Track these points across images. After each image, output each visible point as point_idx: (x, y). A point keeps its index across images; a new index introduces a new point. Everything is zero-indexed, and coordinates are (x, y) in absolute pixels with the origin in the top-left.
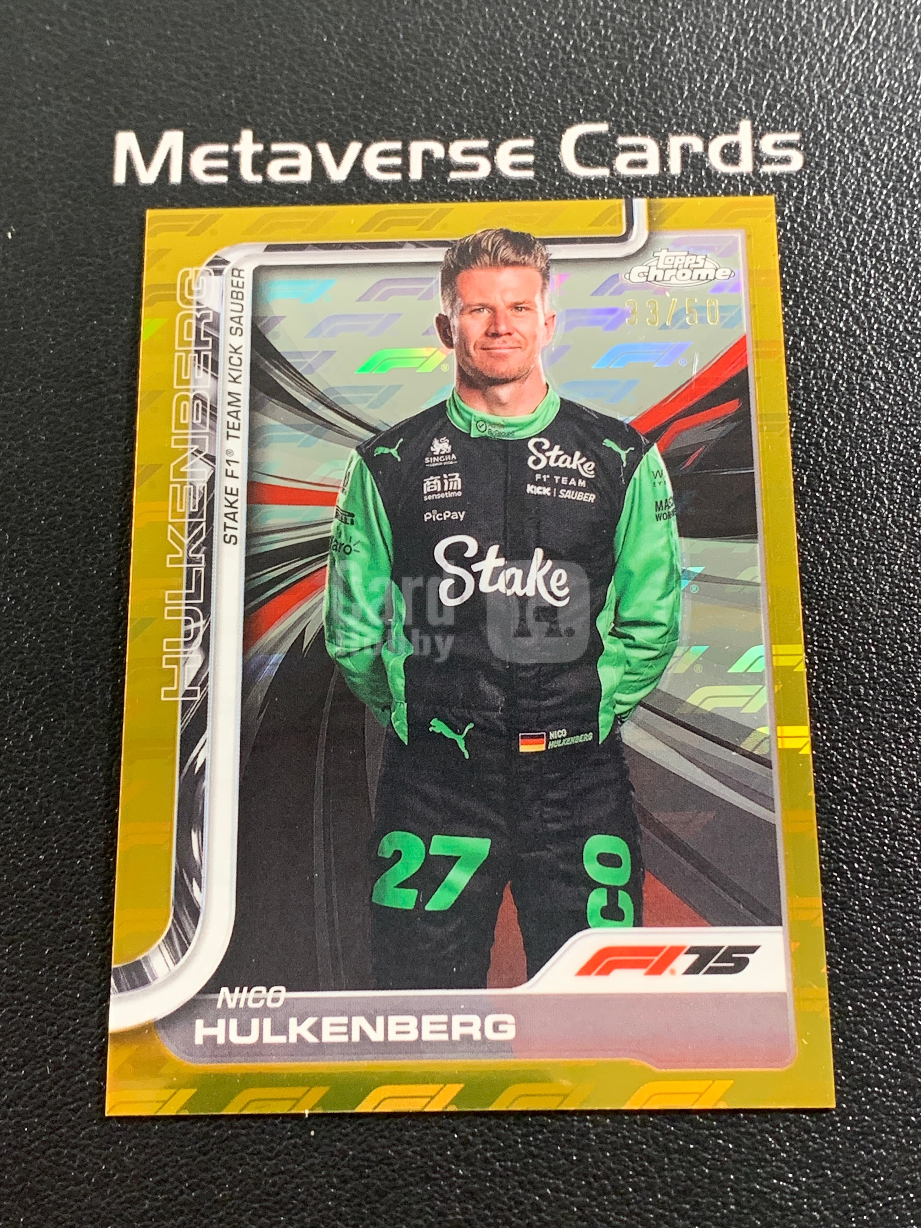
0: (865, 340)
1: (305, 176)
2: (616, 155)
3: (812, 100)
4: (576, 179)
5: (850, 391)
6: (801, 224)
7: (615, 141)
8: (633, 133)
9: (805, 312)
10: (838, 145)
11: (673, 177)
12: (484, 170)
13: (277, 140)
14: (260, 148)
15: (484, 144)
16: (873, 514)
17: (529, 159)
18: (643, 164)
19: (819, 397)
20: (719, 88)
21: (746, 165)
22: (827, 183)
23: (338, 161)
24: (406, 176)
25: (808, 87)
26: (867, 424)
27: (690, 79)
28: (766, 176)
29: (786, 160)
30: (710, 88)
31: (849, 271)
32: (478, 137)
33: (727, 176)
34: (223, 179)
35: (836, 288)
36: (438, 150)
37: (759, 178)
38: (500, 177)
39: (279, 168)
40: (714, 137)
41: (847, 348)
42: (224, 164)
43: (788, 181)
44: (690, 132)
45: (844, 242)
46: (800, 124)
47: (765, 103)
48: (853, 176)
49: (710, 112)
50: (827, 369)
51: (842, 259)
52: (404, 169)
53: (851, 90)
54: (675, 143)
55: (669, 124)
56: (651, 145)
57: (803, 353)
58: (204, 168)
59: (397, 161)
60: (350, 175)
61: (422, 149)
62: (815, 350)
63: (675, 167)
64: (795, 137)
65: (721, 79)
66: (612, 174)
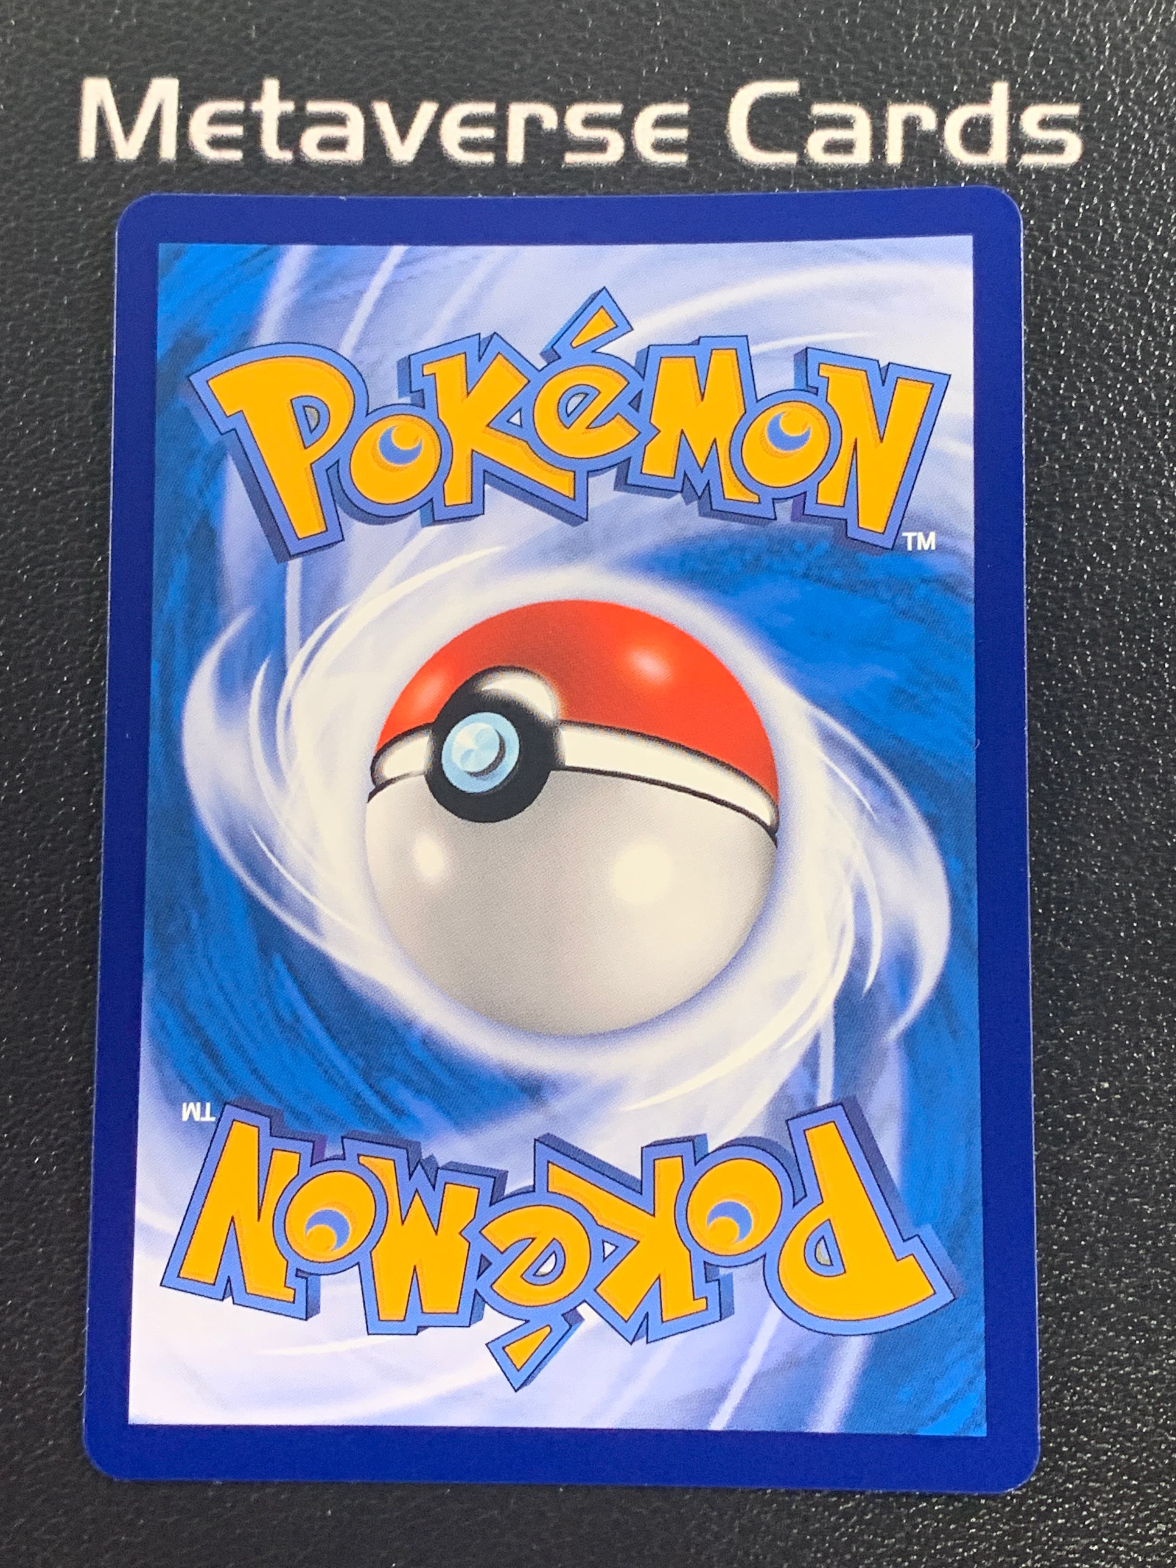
0: (1155, 433)
2: (811, 131)
3: (1101, 52)
4: (748, 169)
5: (1128, 508)
6: (1073, 250)
7: (808, 109)
8: (834, 98)
9: (1072, 387)
10: (1135, 125)
11: (891, 169)
12: (615, 151)
13: (317, 96)
14: (289, 107)
15: (615, 109)
16: (1148, 698)
17: (682, 134)
18: (847, 147)
19: (1082, 519)
20: (966, 26)
21: (998, 153)
22: (1115, 187)
23: (403, 131)
24: (501, 158)
25: (1097, 28)
26: (1149, 562)
27: (922, 12)
28: (1027, 172)
29: (1057, 148)
30: (953, 29)
31: (1139, 326)
32: (608, 98)
33: (969, 170)
34: (235, 155)
35: (1117, 350)
37: (1016, 175)
38: (640, 163)
39: (317, 141)
40: (955, 107)
41: (1129, 446)
42: (237, 131)
43: (1059, 181)
44: (918, 98)
45: (1134, 278)
46: (1081, 91)
47: (1032, 54)
48: (1155, 175)
49: (948, 66)
50: (1096, 477)
51: (1131, 306)
52: (499, 145)
53: (1159, 38)
54: (897, 114)
55: (890, 85)
57: (1063, 450)
58: (208, 137)
60: (420, 153)
61: (526, 115)
62: (1080, 446)
63: (894, 155)
64: (1072, 110)
65: (969, 16)
66: (801, 162)
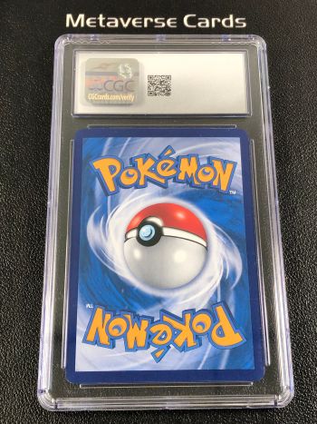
1: (116, 26)
36: (151, 20)
56: (207, 20)
59: (141, 22)
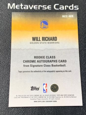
1: (27, 8)
2: (60, 7)
4: (55, 10)
8: (61, 5)
12: (46, 9)
13: (25, 5)
14: (23, 5)
17: (51, 7)
18: (62, 8)
21: (73, 9)
23: (31, 7)
28: (75, 10)
29: (77, 9)
32: (45, 5)
33: (71, 10)
34: (19, 9)
38: (48, 9)
39: (25, 8)
40: (70, 6)
42: (19, 7)
44: (67, 5)
52: (38, 8)
56: (63, 6)
58: (17, 7)
59: (37, 7)
60: (32, 9)
61: (40, 6)
63: (66, 9)
64: (78, 6)
66: (59, 9)
